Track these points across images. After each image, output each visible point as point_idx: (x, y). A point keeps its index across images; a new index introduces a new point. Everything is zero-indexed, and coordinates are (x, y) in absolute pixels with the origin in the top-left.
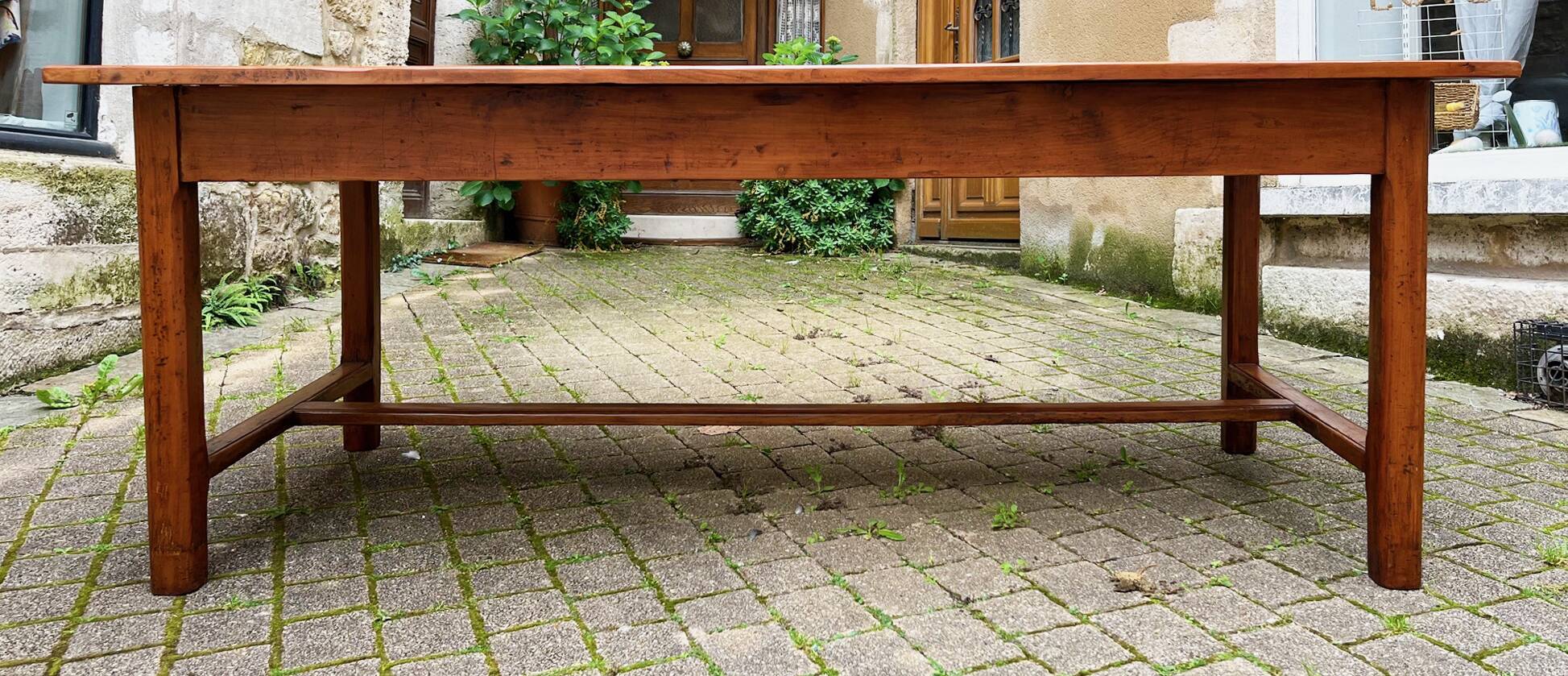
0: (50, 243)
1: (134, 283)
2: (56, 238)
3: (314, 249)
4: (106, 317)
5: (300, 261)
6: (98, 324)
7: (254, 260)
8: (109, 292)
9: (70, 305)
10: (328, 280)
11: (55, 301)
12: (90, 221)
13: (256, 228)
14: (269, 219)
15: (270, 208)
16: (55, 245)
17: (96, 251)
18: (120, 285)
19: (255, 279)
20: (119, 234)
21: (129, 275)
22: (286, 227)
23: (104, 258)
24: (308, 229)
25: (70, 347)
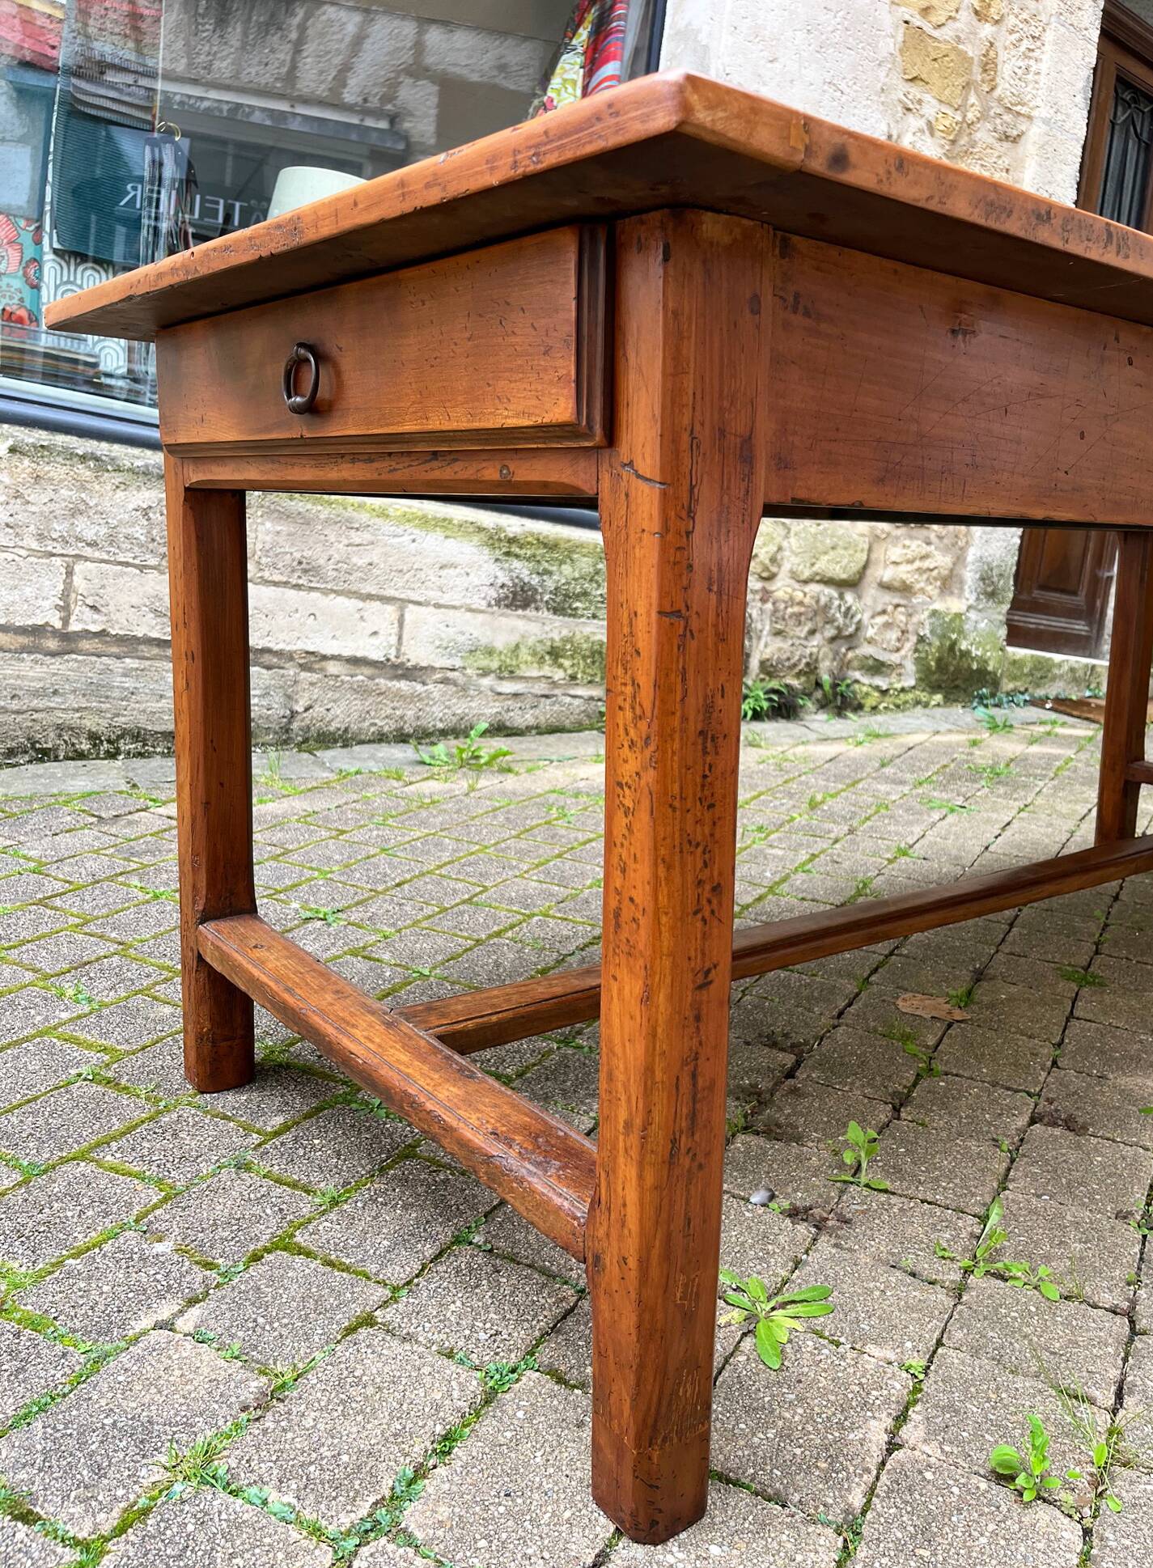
0: (489, 605)
1: (593, 662)
2: (498, 602)
3: (855, 664)
4: (557, 692)
5: (832, 674)
6: (547, 696)
7: (762, 663)
8: (561, 666)
9: (512, 672)
10: (869, 702)
11: (495, 665)
12: (540, 590)
13: (767, 628)
14: (784, 619)
15: (786, 608)
16: (495, 608)
17: (548, 622)
18: (575, 661)
19: (759, 685)
20: (576, 609)
21: (587, 653)
22: (812, 632)
23: (556, 631)
24: (846, 638)
25: (512, 714)
